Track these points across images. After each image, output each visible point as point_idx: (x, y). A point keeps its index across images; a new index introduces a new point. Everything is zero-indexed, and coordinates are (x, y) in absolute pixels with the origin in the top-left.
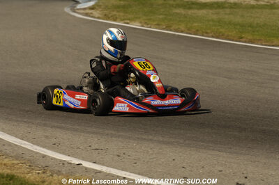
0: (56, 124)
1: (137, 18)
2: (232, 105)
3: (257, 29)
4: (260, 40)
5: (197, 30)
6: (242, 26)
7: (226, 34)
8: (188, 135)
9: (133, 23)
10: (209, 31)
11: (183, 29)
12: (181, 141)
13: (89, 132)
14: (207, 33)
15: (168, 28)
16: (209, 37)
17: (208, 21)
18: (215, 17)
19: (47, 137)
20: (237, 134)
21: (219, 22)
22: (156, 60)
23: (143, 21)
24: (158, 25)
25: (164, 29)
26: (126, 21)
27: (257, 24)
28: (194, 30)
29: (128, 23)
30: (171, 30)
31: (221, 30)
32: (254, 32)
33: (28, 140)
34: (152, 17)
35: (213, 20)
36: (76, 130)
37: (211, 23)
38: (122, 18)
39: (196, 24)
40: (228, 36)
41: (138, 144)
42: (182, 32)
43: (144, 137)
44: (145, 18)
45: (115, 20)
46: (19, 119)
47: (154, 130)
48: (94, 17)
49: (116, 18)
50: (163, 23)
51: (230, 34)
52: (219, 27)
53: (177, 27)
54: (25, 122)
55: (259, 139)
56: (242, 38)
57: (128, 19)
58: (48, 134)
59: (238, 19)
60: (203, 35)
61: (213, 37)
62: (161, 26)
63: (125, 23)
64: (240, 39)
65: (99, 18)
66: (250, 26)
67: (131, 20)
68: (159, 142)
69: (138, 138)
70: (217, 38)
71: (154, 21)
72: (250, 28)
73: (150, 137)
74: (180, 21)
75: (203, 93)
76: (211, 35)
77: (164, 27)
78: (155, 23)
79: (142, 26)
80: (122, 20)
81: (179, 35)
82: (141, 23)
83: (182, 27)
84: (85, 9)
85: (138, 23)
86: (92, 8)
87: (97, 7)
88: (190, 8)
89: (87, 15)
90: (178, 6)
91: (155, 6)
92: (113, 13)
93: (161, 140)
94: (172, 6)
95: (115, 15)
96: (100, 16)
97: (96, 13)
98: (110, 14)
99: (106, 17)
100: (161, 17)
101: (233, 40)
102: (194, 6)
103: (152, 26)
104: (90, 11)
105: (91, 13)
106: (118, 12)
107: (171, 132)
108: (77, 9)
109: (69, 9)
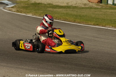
1: (31, 12)
3: (82, 17)
4: (83, 22)
5: (56, 18)
6: (76, 16)
8: (41, 66)
9: (29, 14)
10: (61, 18)
12: (37, 69)
14: (60, 19)
17: (62, 13)
18: (65, 12)
21: (66, 14)
23: (33, 13)
24: (40, 15)
26: (26, 13)
27: (83, 15)
29: (27, 14)
31: (66, 18)
32: (81, 19)
34: (37, 12)
35: (64, 13)
37: (63, 14)
38: (24, 12)
39: (56, 15)
40: (69, 20)
44: (34, 12)
45: (21, 13)
48: (12, 11)
49: (22, 12)
50: (42, 14)
51: (70, 19)
52: (66, 16)
55: (73, 68)
56: (75, 21)
59: (75, 13)
60: (58, 20)
61: (63, 20)
62: (41, 16)
63: (25, 14)
64: (74, 22)
65: (14, 12)
66: (80, 16)
67: (28, 13)
68: (26, 69)
69: (16, 67)
70: (65, 21)
71: (38, 13)
72: (79, 17)
73: (22, 67)
76: (62, 20)
78: (39, 14)
79: (33, 15)
80: (24, 13)
82: (32, 14)
84: (9, 8)
85: (31, 14)
86: (12, 7)
87: (14, 7)
88: (55, 8)
89: (9, 10)
90: (51, 7)
91: (40, 7)
92: (21, 10)
93: (27, 68)
94: (48, 7)
95: (22, 10)
96: (15, 11)
97: (14, 10)
98: (20, 10)
99: (18, 11)
100: (42, 11)
101: (71, 22)
102: (57, 7)
103: (37, 16)
104: (11, 9)
105: (12, 10)
106: (23, 9)
107: (33, 64)
108: (6, 8)
109: (2, 8)
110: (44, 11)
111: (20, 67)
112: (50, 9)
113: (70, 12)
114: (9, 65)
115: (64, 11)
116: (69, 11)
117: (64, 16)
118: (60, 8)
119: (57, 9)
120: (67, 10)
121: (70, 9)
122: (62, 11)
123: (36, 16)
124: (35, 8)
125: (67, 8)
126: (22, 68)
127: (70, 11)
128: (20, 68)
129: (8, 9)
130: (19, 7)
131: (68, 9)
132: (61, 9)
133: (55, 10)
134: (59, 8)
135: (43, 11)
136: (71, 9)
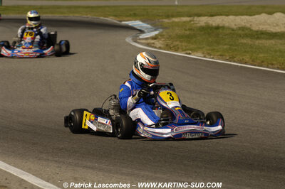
0: (89, 164)
1: (200, 48)
5: (263, 62)
9: (195, 53)
10: (275, 62)
11: (247, 60)
13: (123, 174)
14: (272, 64)
15: (232, 59)
17: (276, 51)
18: (282, 48)
22: (213, 93)
23: (206, 52)
24: (221, 55)
25: (227, 60)
26: (188, 52)
28: (259, 61)
29: (189, 54)
30: (234, 62)
33: (54, 182)
35: (280, 51)
37: (278, 54)
38: (184, 48)
39: (261, 55)
42: (246, 63)
44: (208, 48)
45: (176, 51)
48: (156, 48)
50: (227, 54)
53: (241, 58)
54: (56, 161)
57: (191, 50)
58: (77, 176)
60: (268, 67)
62: (224, 57)
63: (187, 54)
65: (160, 48)
67: (193, 50)
71: (218, 51)
74: (245, 52)
75: (258, 130)
76: (276, 66)
77: (228, 58)
78: (219, 53)
79: (205, 57)
81: (241, 66)
82: (203, 53)
83: (247, 58)
84: (147, 39)
85: (200, 54)
86: (154, 38)
87: (160, 37)
88: (258, 38)
89: (148, 45)
90: (246, 36)
91: (221, 36)
92: (177, 43)
94: (240, 36)
95: (177, 45)
96: (162, 46)
97: (158, 43)
98: (172, 44)
99: (168, 47)
100: (225, 47)
102: (262, 36)
103: (215, 57)
104: (153, 41)
105: (153, 43)
106: (181, 42)
108: (140, 39)
109: (130, 39)
110: (231, 45)
112: (244, 41)
115: (281, 44)
117: (280, 59)
118: (270, 39)
119: (263, 41)
122: (276, 45)
123: (213, 58)
124: (210, 39)
129: (144, 41)
130: (170, 37)
132: (273, 42)
133: (257, 42)
134: (267, 39)
135: (228, 46)
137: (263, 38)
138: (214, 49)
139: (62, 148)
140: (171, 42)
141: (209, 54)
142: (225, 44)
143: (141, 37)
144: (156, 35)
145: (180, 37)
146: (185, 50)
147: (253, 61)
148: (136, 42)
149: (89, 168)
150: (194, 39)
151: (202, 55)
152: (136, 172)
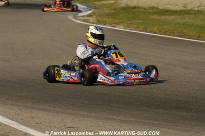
1: (122, 22)
2: (184, 90)
5: (166, 32)
6: (201, 27)
7: (188, 34)
9: (118, 26)
10: (175, 32)
11: (156, 30)
13: (66, 114)
14: (173, 33)
15: (144, 30)
16: (175, 36)
17: (176, 24)
18: (181, 21)
19: (32, 118)
20: (184, 113)
22: (131, 54)
23: (126, 25)
24: (137, 27)
25: (141, 31)
26: (113, 25)
28: (164, 31)
29: (114, 27)
30: (146, 32)
31: (185, 31)
33: (17, 121)
34: (133, 22)
35: (179, 24)
36: (57, 112)
37: (177, 26)
38: (110, 22)
39: (166, 27)
40: (189, 35)
41: (103, 123)
42: (155, 33)
43: (109, 117)
44: (128, 22)
45: (105, 25)
46: (14, 103)
47: (119, 111)
48: (90, 23)
49: (106, 23)
50: (141, 26)
51: (191, 34)
52: (183, 29)
53: (151, 29)
54: (18, 105)
56: (200, 37)
57: (115, 24)
58: (33, 116)
59: (199, 23)
60: (170, 35)
61: (178, 36)
62: (139, 29)
63: (112, 27)
64: (198, 38)
65: (93, 23)
67: (117, 24)
69: (105, 118)
70: (181, 37)
71: (134, 25)
73: (115, 117)
74: (154, 24)
77: (142, 29)
78: (135, 26)
79: (125, 29)
80: (110, 24)
81: (151, 35)
82: (124, 26)
83: (155, 29)
84: (83, 16)
86: (89, 16)
87: (93, 15)
88: (163, 15)
89: (84, 21)
90: (155, 13)
91: (137, 14)
92: (104, 19)
93: (123, 119)
94: (150, 13)
95: (106, 20)
96: (94, 21)
97: (91, 19)
98: (101, 19)
99: (99, 22)
100: (140, 21)
101: (192, 39)
102: (166, 13)
103: (133, 29)
104: (88, 18)
105: (88, 19)
106: (108, 18)
107: (132, 113)
108: (78, 17)
109: (72, 16)
111: (111, 117)
112: (153, 17)
113: (190, 21)
114: (91, 114)
115: (180, 19)
116: (188, 20)
117: (179, 29)
118: (171, 15)
120: (184, 18)
121: (190, 15)
122: (176, 19)
123: (131, 30)
124: (129, 16)
125: (183, 15)
126: (115, 119)
127: (190, 19)
128: (110, 119)
129: (82, 18)
130: (100, 15)
131: (186, 16)
132: (173, 17)
133: (163, 17)
134: (169, 15)
135: (142, 21)
136: (192, 16)
137: (168, 15)
138: (132, 23)
139: (23, 96)
140: (101, 18)
141: (128, 27)
142: (140, 20)
143: (79, 15)
144: (90, 14)
145: (108, 15)
146: (111, 24)
147: (160, 31)
148: (76, 19)
149: (42, 110)
150: (118, 16)
151: (123, 28)
152: (76, 112)
